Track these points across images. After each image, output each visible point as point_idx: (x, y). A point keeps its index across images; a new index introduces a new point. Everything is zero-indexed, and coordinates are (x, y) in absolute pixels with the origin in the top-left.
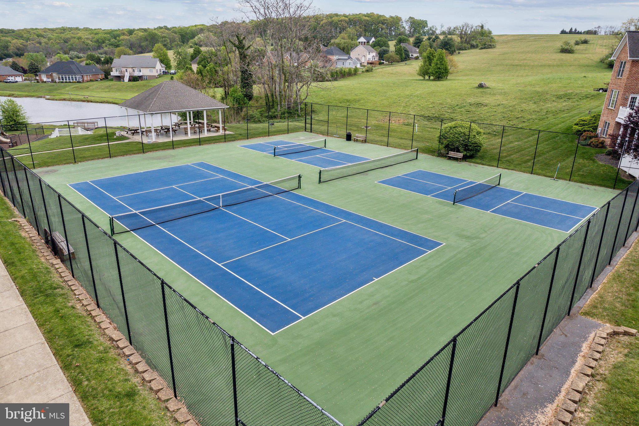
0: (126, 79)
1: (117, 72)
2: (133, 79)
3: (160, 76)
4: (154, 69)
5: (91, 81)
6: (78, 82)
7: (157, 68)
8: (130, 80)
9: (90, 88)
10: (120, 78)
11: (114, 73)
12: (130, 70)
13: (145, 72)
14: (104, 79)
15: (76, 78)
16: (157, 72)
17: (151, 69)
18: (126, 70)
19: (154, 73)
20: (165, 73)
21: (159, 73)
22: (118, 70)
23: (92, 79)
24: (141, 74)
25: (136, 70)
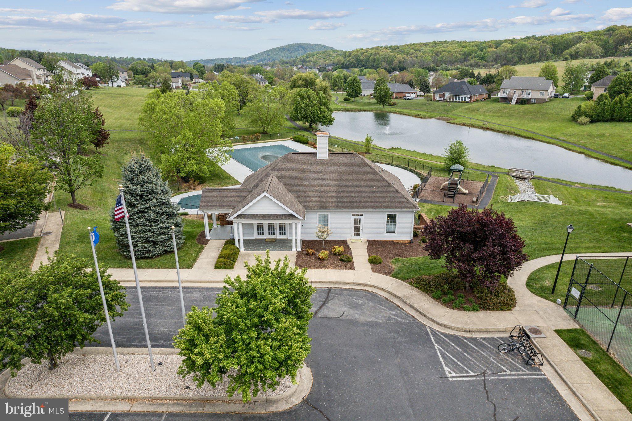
0: (514, 102)
1: (505, 94)
2: (521, 102)
3: (551, 99)
4: (546, 92)
5: (477, 101)
6: (466, 102)
7: (549, 91)
8: (517, 103)
9: (481, 110)
10: (507, 100)
11: (501, 94)
12: (518, 92)
13: (535, 95)
14: (487, 98)
15: (465, 98)
16: (548, 95)
17: (542, 92)
18: (515, 92)
19: (546, 96)
20: (556, 96)
21: (550, 96)
22: (506, 92)
23: (478, 99)
24: (530, 97)
25: (525, 93)
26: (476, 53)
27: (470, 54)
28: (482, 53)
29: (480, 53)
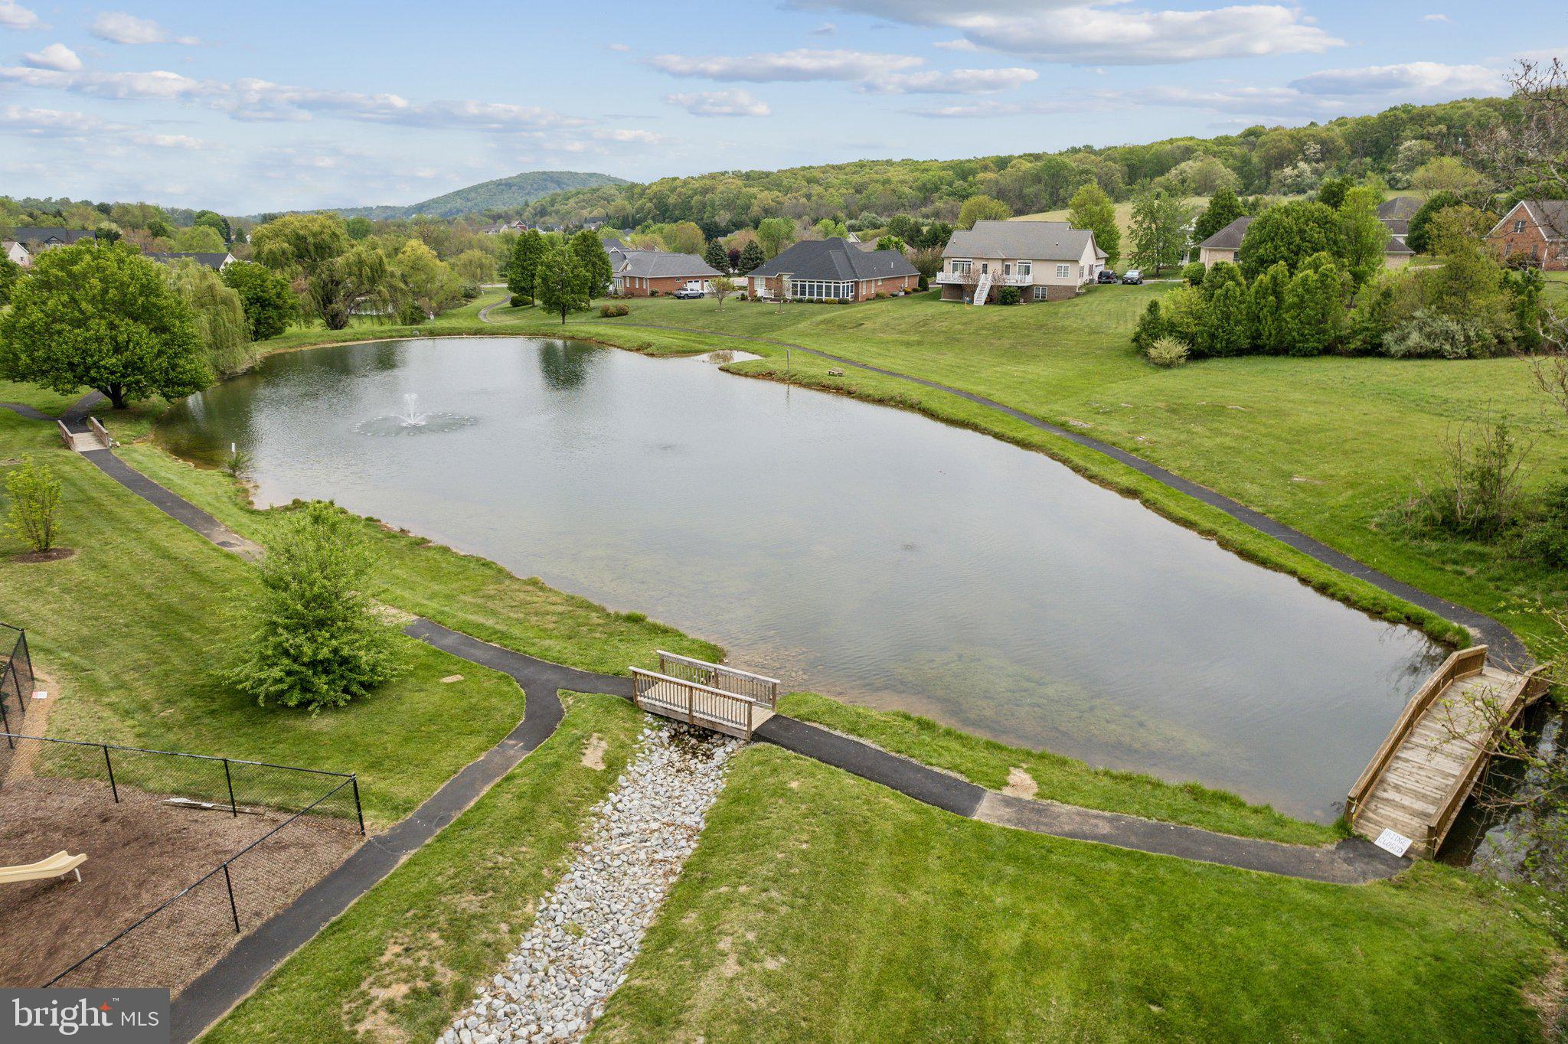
0: (981, 296)
1: (957, 274)
2: (1002, 296)
3: (1089, 289)
4: (1073, 264)
5: (879, 297)
6: (841, 302)
7: (1081, 263)
8: (990, 300)
9: (868, 325)
10: (960, 292)
11: (947, 276)
12: (995, 267)
13: (1043, 275)
14: (915, 290)
15: (837, 288)
16: (1081, 275)
17: (1063, 265)
18: (985, 266)
19: (1074, 279)
20: (1106, 279)
21: (1086, 277)
22: (960, 269)
23: (882, 291)
24: (1028, 281)
25: (1015, 269)
26: (950, 184)
27: (937, 189)
28: (966, 185)
29: (958, 183)
